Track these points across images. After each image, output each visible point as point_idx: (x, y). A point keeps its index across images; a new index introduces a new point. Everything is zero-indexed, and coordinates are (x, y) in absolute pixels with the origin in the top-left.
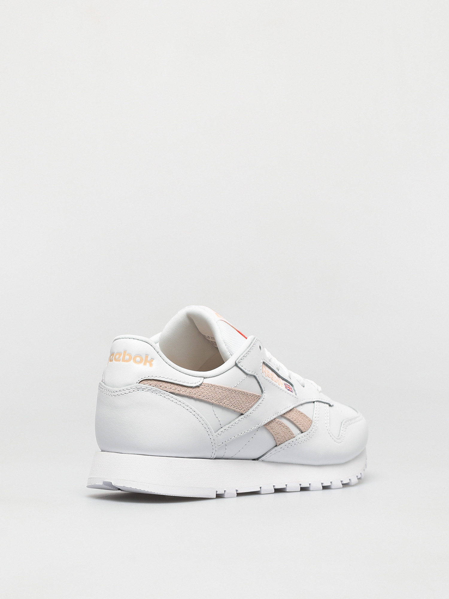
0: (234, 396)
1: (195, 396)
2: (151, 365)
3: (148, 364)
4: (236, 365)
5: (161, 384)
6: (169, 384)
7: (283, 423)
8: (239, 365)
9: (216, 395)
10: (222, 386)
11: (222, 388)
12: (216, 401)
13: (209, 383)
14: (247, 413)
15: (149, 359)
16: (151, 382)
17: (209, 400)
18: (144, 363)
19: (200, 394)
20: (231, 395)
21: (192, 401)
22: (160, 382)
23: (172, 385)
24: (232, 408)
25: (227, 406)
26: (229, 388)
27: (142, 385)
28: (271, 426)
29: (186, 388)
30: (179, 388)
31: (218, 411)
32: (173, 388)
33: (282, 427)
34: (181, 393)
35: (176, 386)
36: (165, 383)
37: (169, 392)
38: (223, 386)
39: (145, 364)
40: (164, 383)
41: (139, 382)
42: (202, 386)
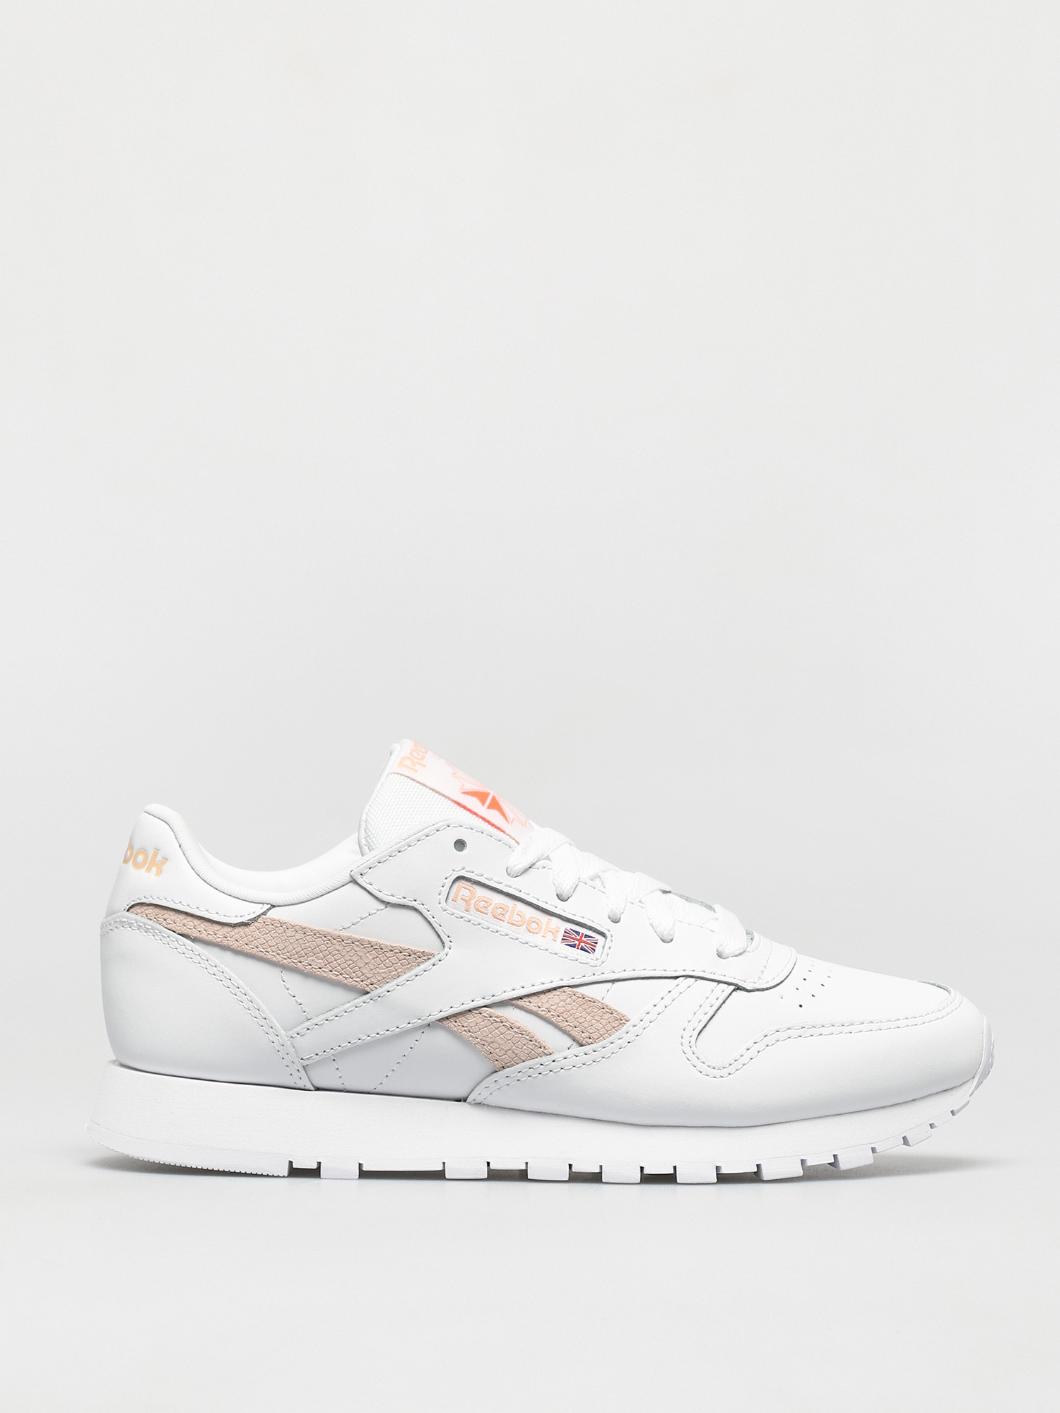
0: (338, 950)
1: (235, 945)
2: (159, 872)
3: (154, 870)
4: (354, 881)
5: (167, 915)
6: (182, 917)
7: (507, 1021)
8: (360, 880)
9: (286, 945)
10: (304, 925)
11: (304, 930)
12: (285, 959)
13: (276, 918)
14: (379, 991)
15: (159, 858)
16: (150, 910)
17: (268, 956)
18: (147, 868)
19: (247, 942)
20: (328, 946)
21: (228, 956)
22: (166, 912)
23: (189, 919)
24: (331, 976)
25: (315, 970)
26: (321, 931)
27: (132, 916)
28: (465, 1024)
29: (217, 927)
30: (202, 926)
31: (293, 980)
32: (190, 926)
33: (503, 1029)
34: (204, 936)
35: (197, 922)
36: (174, 913)
37: (179, 934)
38: (307, 926)
39: (149, 870)
40: (171, 913)
41: (128, 907)
42: (256, 924)
